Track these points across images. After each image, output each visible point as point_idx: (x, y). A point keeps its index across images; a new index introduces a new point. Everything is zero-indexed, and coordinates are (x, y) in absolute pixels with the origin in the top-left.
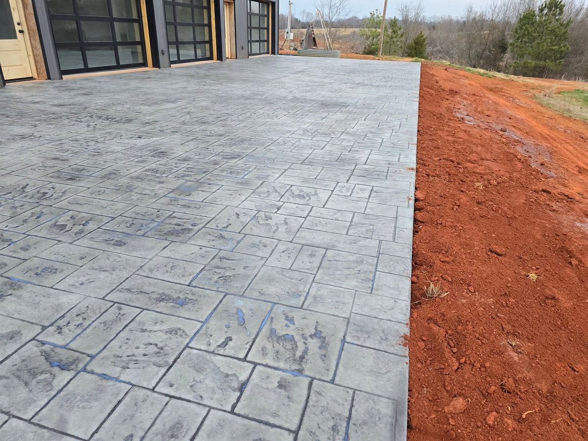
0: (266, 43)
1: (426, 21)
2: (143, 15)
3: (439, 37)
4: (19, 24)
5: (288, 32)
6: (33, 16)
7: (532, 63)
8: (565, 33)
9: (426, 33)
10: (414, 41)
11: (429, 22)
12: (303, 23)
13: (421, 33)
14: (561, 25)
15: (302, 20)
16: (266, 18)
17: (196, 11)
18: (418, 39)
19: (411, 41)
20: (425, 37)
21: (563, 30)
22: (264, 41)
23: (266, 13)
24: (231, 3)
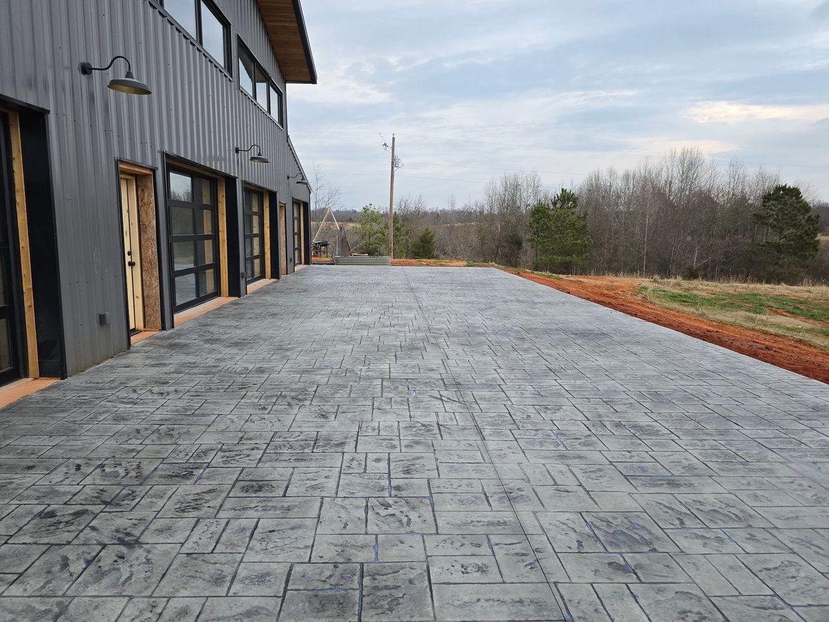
4: (130, 254)
6: (155, 242)
7: (558, 259)
8: (585, 226)
10: (420, 238)
13: (427, 230)
14: (579, 218)
18: (425, 236)
19: (416, 239)
20: (431, 233)
21: (582, 223)
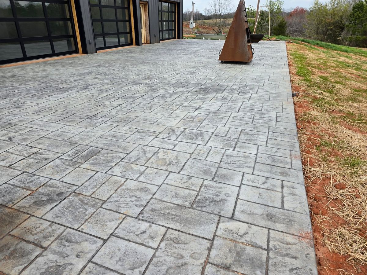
0: (174, 31)
1: (285, 12)
2: (74, 15)
3: (295, 22)
5: (191, 23)
9: (286, 19)
10: (278, 25)
11: (287, 12)
12: (205, 16)
13: (283, 19)
15: (204, 15)
16: (173, 14)
17: (119, 11)
18: (280, 23)
19: (276, 25)
20: (285, 22)
22: (172, 30)
23: (173, 11)
24: (146, 4)
